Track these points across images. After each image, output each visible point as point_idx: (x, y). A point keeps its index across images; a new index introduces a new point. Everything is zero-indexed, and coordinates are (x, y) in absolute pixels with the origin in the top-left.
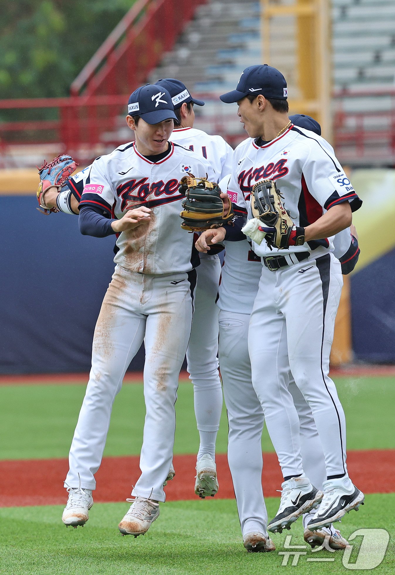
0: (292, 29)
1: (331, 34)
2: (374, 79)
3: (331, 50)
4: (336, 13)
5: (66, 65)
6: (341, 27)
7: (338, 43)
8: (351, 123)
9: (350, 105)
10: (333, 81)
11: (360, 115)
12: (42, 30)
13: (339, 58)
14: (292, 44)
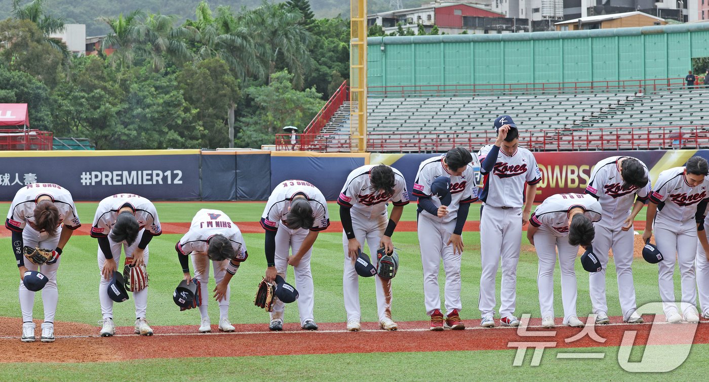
0: (358, 118)
1: (367, 120)
2: (377, 131)
3: (367, 123)
4: (368, 114)
5: (303, 125)
6: (369, 118)
7: (368, 122)
8: (372, 141)
9: (371, 137)
10: (367, 131)
11: (373, 139)
12: (297, 117)
13: (369, 125)
14: (358, 122)
